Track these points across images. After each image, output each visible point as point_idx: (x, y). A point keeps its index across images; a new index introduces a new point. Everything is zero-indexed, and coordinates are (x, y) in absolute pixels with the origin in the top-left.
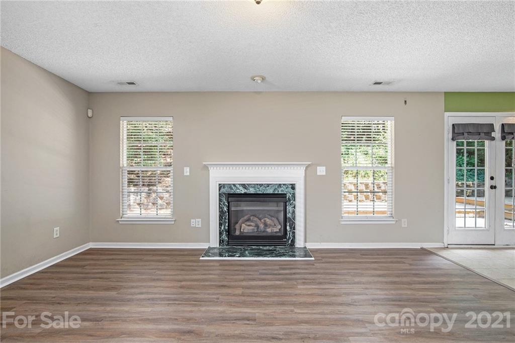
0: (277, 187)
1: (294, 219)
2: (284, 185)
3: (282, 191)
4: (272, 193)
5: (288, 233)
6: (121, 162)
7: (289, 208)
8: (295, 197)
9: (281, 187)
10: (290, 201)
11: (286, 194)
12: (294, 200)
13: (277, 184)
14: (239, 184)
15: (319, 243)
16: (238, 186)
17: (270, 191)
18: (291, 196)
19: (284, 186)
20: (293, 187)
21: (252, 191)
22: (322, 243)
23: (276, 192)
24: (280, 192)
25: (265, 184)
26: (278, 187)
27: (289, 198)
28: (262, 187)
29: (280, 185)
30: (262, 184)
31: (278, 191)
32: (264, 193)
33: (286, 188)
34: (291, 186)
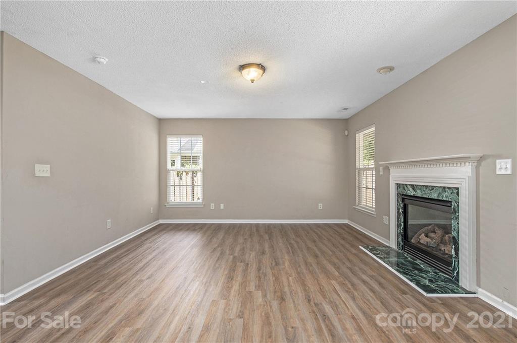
0: (441, 191)
2: (449, 188)
3: (446, 197)
4: (436, 198)
5: (453, 260)
6: (357, 165)
7: (454, 224)
9: (445, 191)
10: (455, 213)
11: (451, 202)
13: (441, 187)
14: (410, 185)
16: (409, 186)
17: (434, 196)
18: (456, 205)
19: (448, 191)
21: (419, 193)
23: (440, 198)
24: (444, 199)
25: (430, 186)
27: (454, 209)
28: (427, 189)
29: (445, 188)
30: (428, 186)
31: (443, 197)
32: (429, 197)
33: (451, 193)
34: (457, 191)
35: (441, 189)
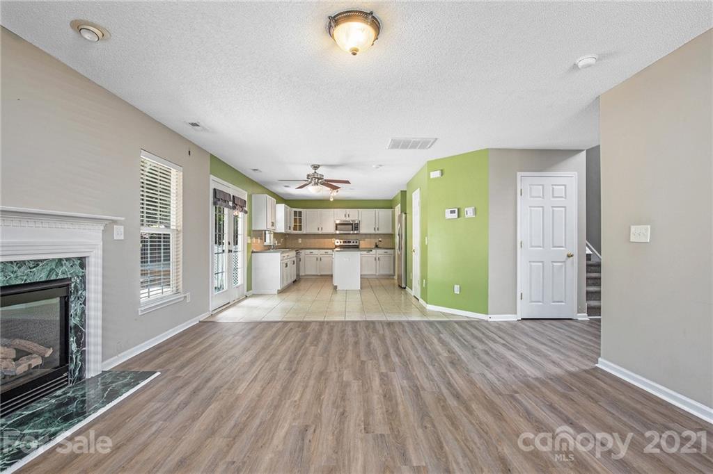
0: (54, 266)
1: (84, 326)
2: (67, 259)
3: (63, 273)
4: (43, 279)
5: (74, 357)
7: (74, 307)
8: (85, 283)
9: (62, 265)
10: (77, 292)
11: (70, 279)
12: (85, 290)
13: (54, 260)
15: (116, 357)
17: (41, 276)
18: (78, 281)
19: (67, 263)
20: (82, 262)
22: (119, 355)
23: (53, 277)
24: (60, 277)
25: (29, 262)
26: (56, 265)
27: (75, 287)
28: (24, 268)
29: (60, 260)
31: (57, 275)
32: (28, 281)
33: (72, 266)
34: (79, 261)
35: (54, 264)
